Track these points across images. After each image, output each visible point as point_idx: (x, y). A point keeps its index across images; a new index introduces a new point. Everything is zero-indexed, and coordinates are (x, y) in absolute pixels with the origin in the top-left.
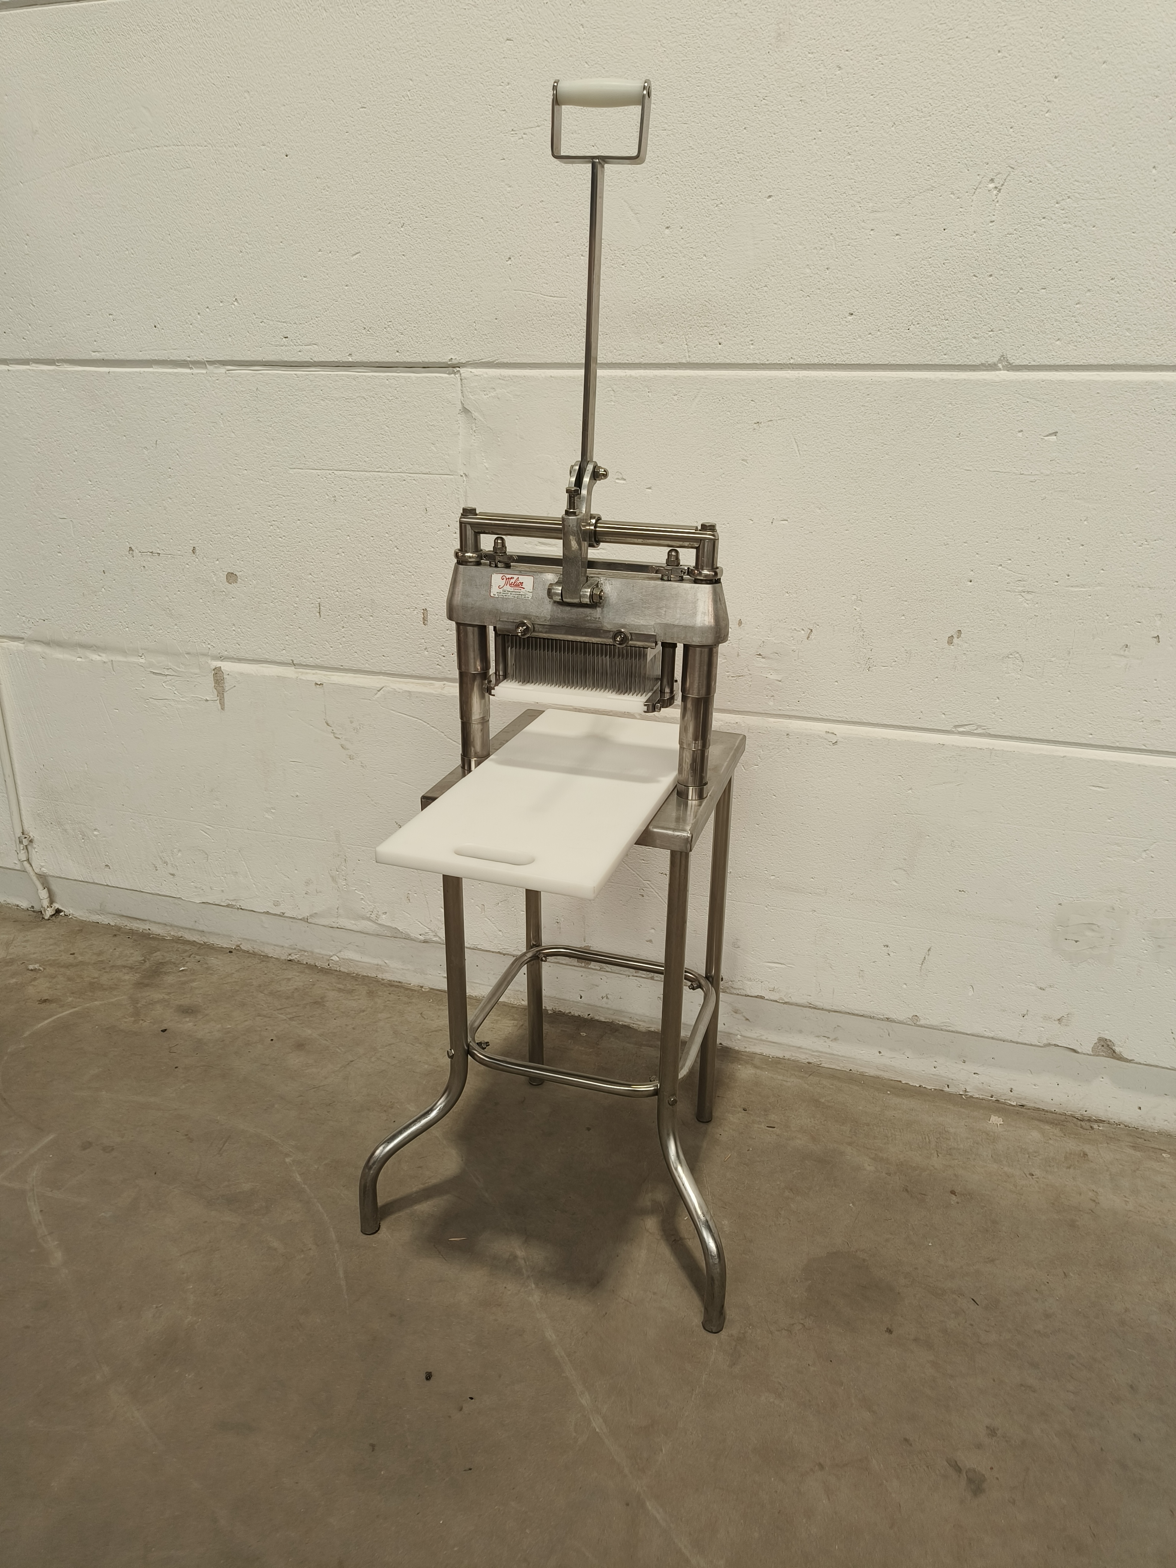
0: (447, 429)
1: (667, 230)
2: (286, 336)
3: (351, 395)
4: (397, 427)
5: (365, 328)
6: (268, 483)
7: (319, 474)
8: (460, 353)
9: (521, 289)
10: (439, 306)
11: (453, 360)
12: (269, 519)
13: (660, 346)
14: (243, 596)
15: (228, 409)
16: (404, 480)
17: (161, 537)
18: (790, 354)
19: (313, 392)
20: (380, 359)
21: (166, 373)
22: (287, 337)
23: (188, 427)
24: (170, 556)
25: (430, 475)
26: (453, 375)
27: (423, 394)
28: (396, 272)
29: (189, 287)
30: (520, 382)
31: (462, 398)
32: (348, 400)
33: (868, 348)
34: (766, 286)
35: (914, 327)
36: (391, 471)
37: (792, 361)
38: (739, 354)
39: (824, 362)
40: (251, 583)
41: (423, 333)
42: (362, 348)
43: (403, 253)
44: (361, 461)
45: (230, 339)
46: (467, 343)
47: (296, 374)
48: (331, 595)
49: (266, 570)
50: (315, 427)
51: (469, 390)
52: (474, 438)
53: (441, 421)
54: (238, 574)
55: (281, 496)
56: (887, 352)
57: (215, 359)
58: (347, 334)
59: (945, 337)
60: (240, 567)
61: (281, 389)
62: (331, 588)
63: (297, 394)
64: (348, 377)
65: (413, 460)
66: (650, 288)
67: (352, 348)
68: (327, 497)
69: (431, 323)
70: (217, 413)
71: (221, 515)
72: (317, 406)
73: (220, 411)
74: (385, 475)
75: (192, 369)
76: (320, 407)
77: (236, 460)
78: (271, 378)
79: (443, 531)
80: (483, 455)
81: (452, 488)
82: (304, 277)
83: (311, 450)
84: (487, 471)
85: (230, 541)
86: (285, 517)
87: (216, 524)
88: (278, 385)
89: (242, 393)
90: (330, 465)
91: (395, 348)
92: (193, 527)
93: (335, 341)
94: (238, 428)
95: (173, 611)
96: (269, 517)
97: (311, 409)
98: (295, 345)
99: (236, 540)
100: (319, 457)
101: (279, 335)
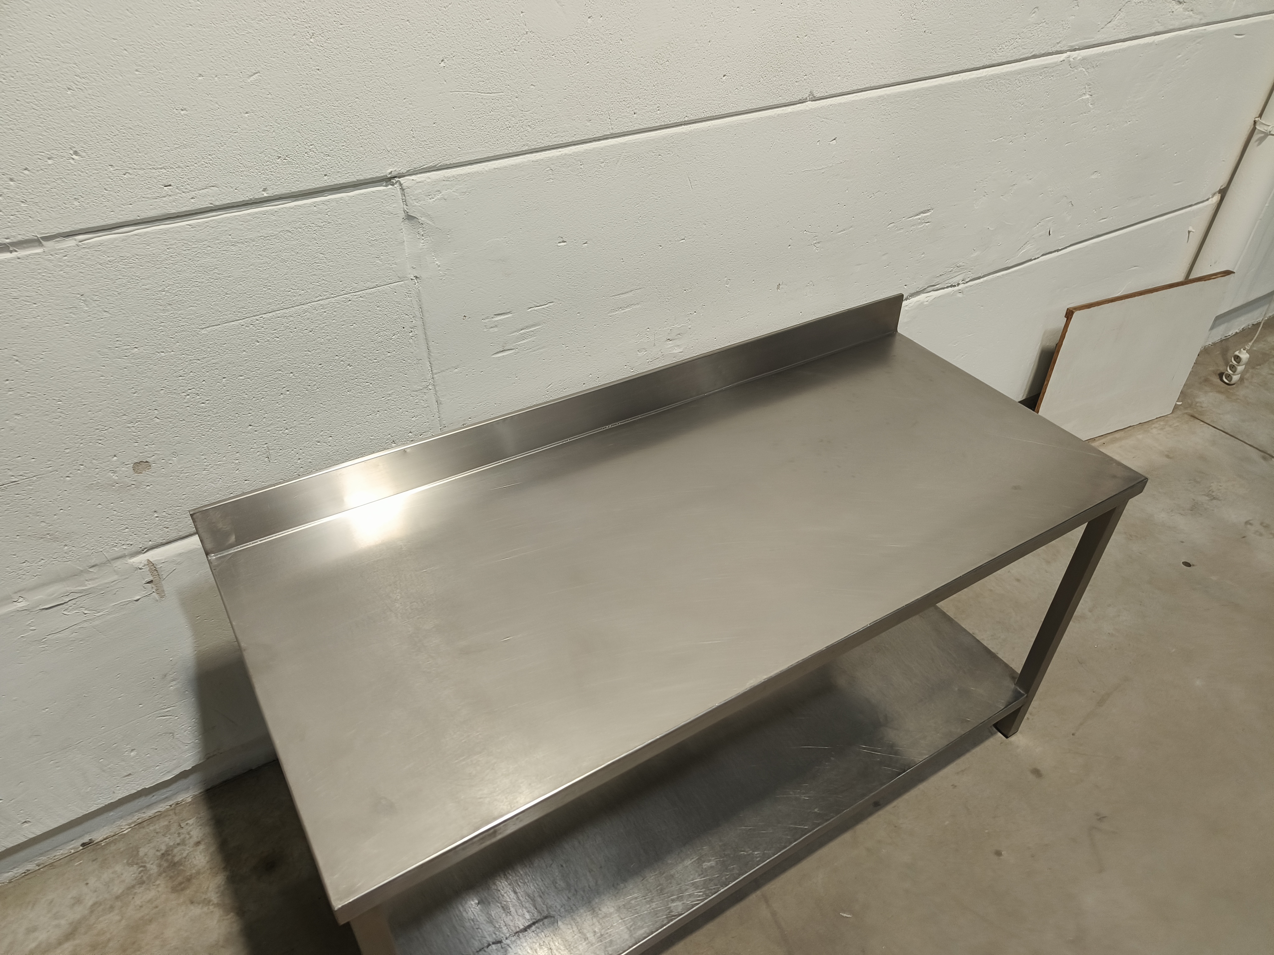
0: (391, 240)
2: (167, 184)
3: (271, 231)
5: (280, 157)
6: (172, 353)
7: (243, 324)
8: (399, 164)
9: (457, 89)
10: (369, 119)
11: (393, 173)
12: (181, 390)
13: (589, 124)
14: (162, 479)
15: (90, 287)
16: (350, 301)
18: (685, 113)
20: (305, 186)
22: (170, 185)
24: (35, 477)
25: (378, 288)
26: (390, 187)
27: (360, 212)
28: (312, 89)
30: (465, 180)
31: (405, 206)
32: (268, 238)
33: (736, 100)
35: (763, 79)
36: (332, 296)
37: (686, 119)
38: (650, 119)
39: (708, 115)
40: (170, 462)
41: (353, 151)
42: (279, 180)
43: (318, 68)
44: (294, 296)
45: (76, 203)
46: (405, 153)
47: (189, 225)
48: (279, 436)
50: (229, 277)
51: (413, 197)
52: (422, 241)
53: (383, 234)
54: (148, 460)
55: (194, 361)
56: (747, 101)
57: (57, 232)
58: (257, 168)
59: (780, 84)
60: (151, 451)
61: (171, 246)
62: (278, 429)
64: (264, 213)
66: (577, 73)
67: (266, 182)
68: (258, 344)
70: (74, 295)
71: (108, 407)
72: (227, 253)
73: (78, 292)
74: (327, 301)
75: (16, 251)
76: (231, 253)
77: (118, 341)
78: (153, 237)
79: (399, 335)
80: (433, 254)
81: (403, 292)
82: (182, 110)
83: (227, 302)
84: (440, 268)
85: (130, 430)
86: (204, 381)
87: (102, 420)
88: (165, 242)
89: (110, 263)
90: (256, 311)
91: (322, 173)
92: (66, 435)
93: (241, 177)
94: (112, 305)
95: (56, 534)
96: (182, 388)
97: (219, 259)
98: (183, 192)
99: (139, 426)
100: (240, 306)
101: (157, 185)
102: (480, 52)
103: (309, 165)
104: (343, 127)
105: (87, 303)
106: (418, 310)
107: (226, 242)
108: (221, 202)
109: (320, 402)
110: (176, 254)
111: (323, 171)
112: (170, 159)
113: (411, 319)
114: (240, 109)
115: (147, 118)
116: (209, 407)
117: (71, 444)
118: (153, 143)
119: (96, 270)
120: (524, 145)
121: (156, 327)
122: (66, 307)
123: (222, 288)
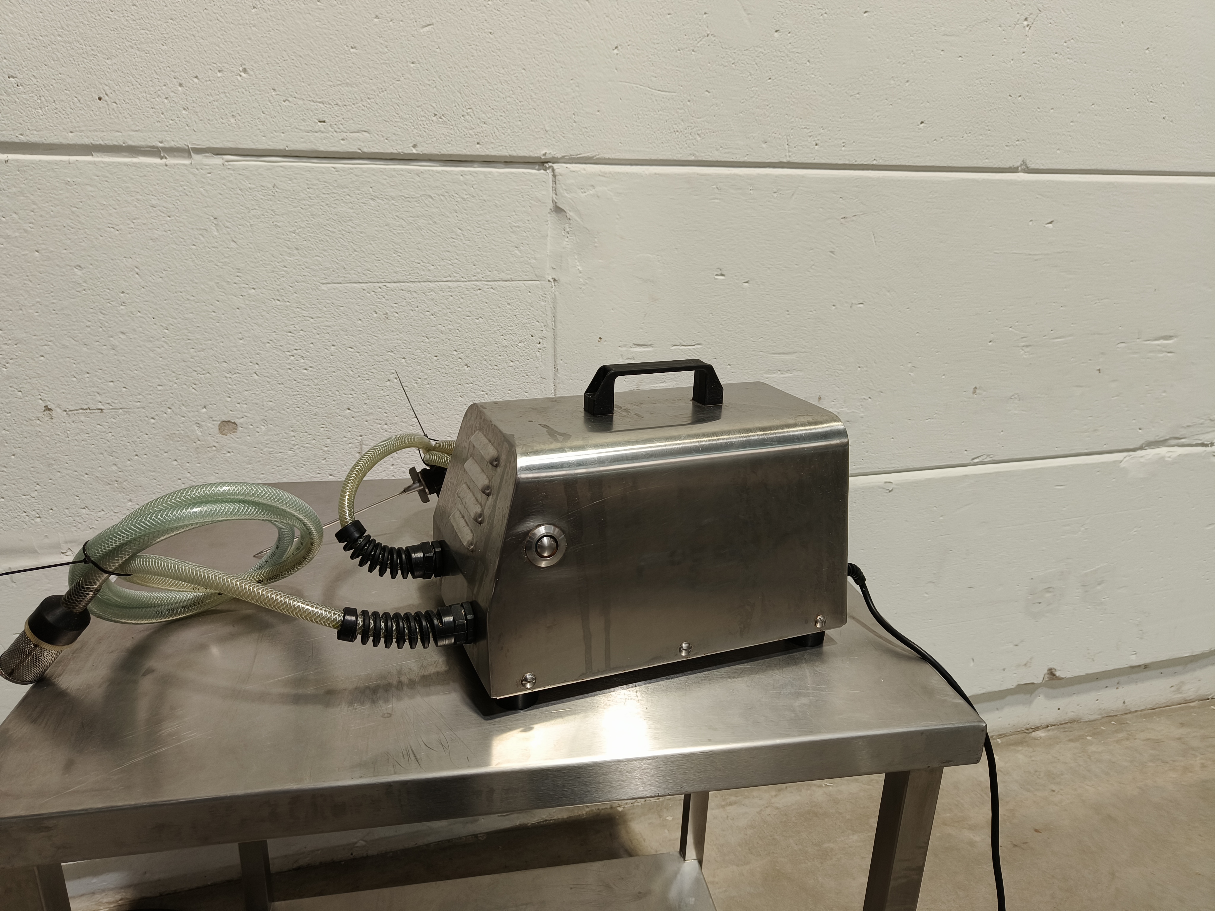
0: (534, 230)
1: (776, 34)
2: (321, 120)
3: (414, 193)
4: (472, 229)
5: (435, 115)
6: (288, 303)
7: (365, 288)
8: (556, 147)
9: (628, 81)
10: (533, 94)
11: (547, 155)
12: (287, 348)
13: (764, 146)
14: (245, 448)
15: (226, 211)
16: (480, 289)
17: (105, 387)
18: (874, 156)
19: (359, 190)
20: (455, 151)
21: (119, 163)
22: (324, 122)
23: (156, 236)
24: (121, 411)
25: (512, 282)
26: (542, 171)
27: (507, 192)
28: (480, 51)
29: (163, 48)
31: (554, 196)
32: (409, 199)
33: (934, 152)
34: (858, 94)
36: (462, 279)
37: (875, 162)
38: (833, 155)
40: (258, 430)
41: (511, 124)
42: (431, 138)
43: (490, 31)
44: (423, 270)
45: (232, 120)
46: (563, 137)
47: (334, 168)
48: (377, 430)
49: (283, 412)
50: (361, 233)
51: (564, 187)
52: (567, 240)
53: (527, 222)
54: (237, 421)
55: (308, 318)
56: (947, 156)
57: (208, 146)
58: (412, 121)
60: (243, 412)
61: (311, 186)
62: (377, 421)
63: (335, 191)
65: (492, 266)
66: (757, 89)
67: (418, 138)
68: (375, 315)
69: (522, 112)
70: (208, 216)
71: (212, 349)
72: (365, 207)
73: (213, 214)
74: (456, 284)
75: (166, 158)
76: (369, 207)
77: (238, 276)
78: (297, 172)
79: (526, 343)
80: (576, 257)
81: (538, 294)
82: (352, 48)
83: (353, 260)
84: (581, 275)
85: (226, 381)
86: (312, 343)
87: (202, 361)
88: (307, 180)
89: (249, 191)
90: (381, 277)
91: (475, 140)
92: (163, 369)
93: (394, 128)
94: (241, 236)
95: (125, 483)
96: (289, 346)
97: (355, 211)
98: (335, 131)
99: (236, 378)
100: (366, 268)
101: (312, 118)
102: (656, 46)
103: (465, 130)
104: (504, 96)
105: (218, 228)
106: (550, 318)
107: (366, 194)
108: (369, 149)
109: (428, 401)
110: (314, 195)
111: (476, 138)
112: (330, 94)
113: (542, 327)
114: (407, 58)
115: (318, 49)
116: (311, 375)
117: (165, 381)
118: (318, 75)
119: (235, 194)
120: (691, 154)
121: (278, 270)
122: (198, 227)
123: (352, 244)
